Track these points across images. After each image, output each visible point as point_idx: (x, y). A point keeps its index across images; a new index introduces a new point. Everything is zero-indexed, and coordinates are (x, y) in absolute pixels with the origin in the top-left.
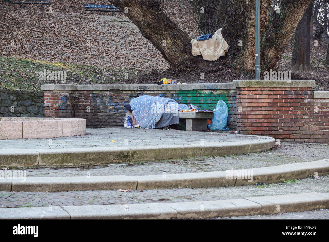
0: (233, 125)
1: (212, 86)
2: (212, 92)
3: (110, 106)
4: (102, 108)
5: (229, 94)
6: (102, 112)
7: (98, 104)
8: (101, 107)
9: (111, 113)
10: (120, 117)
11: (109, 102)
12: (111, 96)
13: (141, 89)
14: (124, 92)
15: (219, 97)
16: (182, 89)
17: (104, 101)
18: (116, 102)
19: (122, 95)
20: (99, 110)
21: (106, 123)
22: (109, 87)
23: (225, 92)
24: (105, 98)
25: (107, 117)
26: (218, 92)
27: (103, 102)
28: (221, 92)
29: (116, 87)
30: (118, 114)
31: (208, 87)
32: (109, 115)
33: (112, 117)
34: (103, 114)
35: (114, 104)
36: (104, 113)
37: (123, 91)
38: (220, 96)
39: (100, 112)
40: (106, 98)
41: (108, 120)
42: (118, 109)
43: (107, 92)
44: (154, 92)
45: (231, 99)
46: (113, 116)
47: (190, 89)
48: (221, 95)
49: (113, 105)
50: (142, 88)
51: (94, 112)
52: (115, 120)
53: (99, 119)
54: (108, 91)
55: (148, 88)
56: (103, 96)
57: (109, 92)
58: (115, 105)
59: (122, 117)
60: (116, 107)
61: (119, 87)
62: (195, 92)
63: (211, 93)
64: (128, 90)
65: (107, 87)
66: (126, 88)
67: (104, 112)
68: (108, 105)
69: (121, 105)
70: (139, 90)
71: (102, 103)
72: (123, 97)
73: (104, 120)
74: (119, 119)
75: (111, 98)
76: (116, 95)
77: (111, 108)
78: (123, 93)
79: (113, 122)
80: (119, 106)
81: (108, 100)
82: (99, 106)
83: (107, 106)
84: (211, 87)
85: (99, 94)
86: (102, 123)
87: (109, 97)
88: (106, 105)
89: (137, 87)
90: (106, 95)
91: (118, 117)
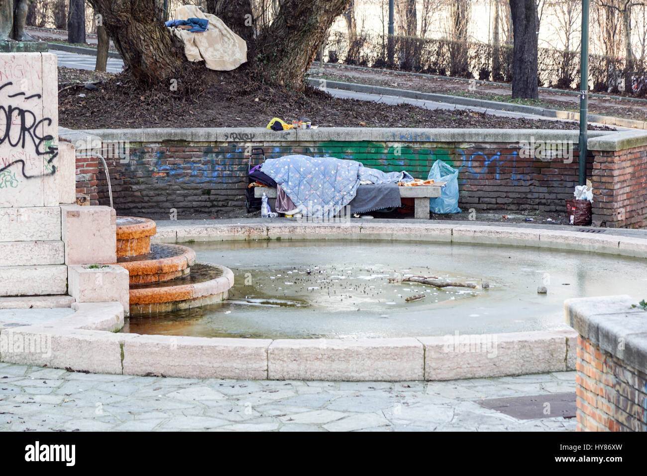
0: (467, 203)
1: (413, 135)
2: (411, 145)
3: (159, 170)
4: (141, 176)
5: (458, 149)
6: (143, 182)
7: (132, 168)
8: (140, 173)
9: (161, 185)
10: (182, 192)
11: (156, 164)
12: (162, 153)
13: (234, 139)
14: (192, 145)
15: (430, 154)
16: (336, 139)
17: (146, 163)
18: (174, 164)
19: (187, 149)
20: (134, 180)
21: (150, 204)
22: (161, 135)
23: (446, 146)
24: (147, 155)
25: (152, 193)
26: (427, 146)
27: (143, 164)
28: (435, 146)
29: (176, 134)
30: (176, 187)
31: (403, 137)
32: (156, 189)
33: (163, 192)
34: (143, 187)
35: (168, 168)
36: (147, 186)
37: (189, 142)
38: (432, 153)
39: (137, 183)
40: (150, 156)
41: (155, 198)
42: (177, 176)
43: (152, 145)
44: (261, 145)
45: (462, 158)
46: (167, 189)
47: (354, 140)
48: (433, 151)
49: (167, 170)
50: (237, 137)
51: (125, 183)
52: (169, 198)
53: (135, 196)
54: (155, 142)
55: (252, 138)
56: (143, 153)
57: (157, 145)
58: (171, 170)
59: (186, 191)
60: (173, 172)
61: (182, 134)
62: (366, 145)
63: (408, 147)
64: (204, 140)
65: (156, 135)
66: (199, 137)
67: (146, 184)
68: (154, 169)
69: (184, 168)
70: (230, 140)
71: (141, 166)
72: (188, 153)
73: (146, 199)
74: (180, 195)
75: (162, 155)
76: (173, 149)
77: (161, 175)
78: (190, 146)
79: (167, 201)
80: (179, 171)
81: (154, 160)
82: (136, 171)
83: (153, 171)
84: (411, 137)
85: (135, 150)
86: (143, 205)
87: (158, 155)
88: (151, 169)
89: (226, 136)
90: (150, 150)
91: (178, 192)
